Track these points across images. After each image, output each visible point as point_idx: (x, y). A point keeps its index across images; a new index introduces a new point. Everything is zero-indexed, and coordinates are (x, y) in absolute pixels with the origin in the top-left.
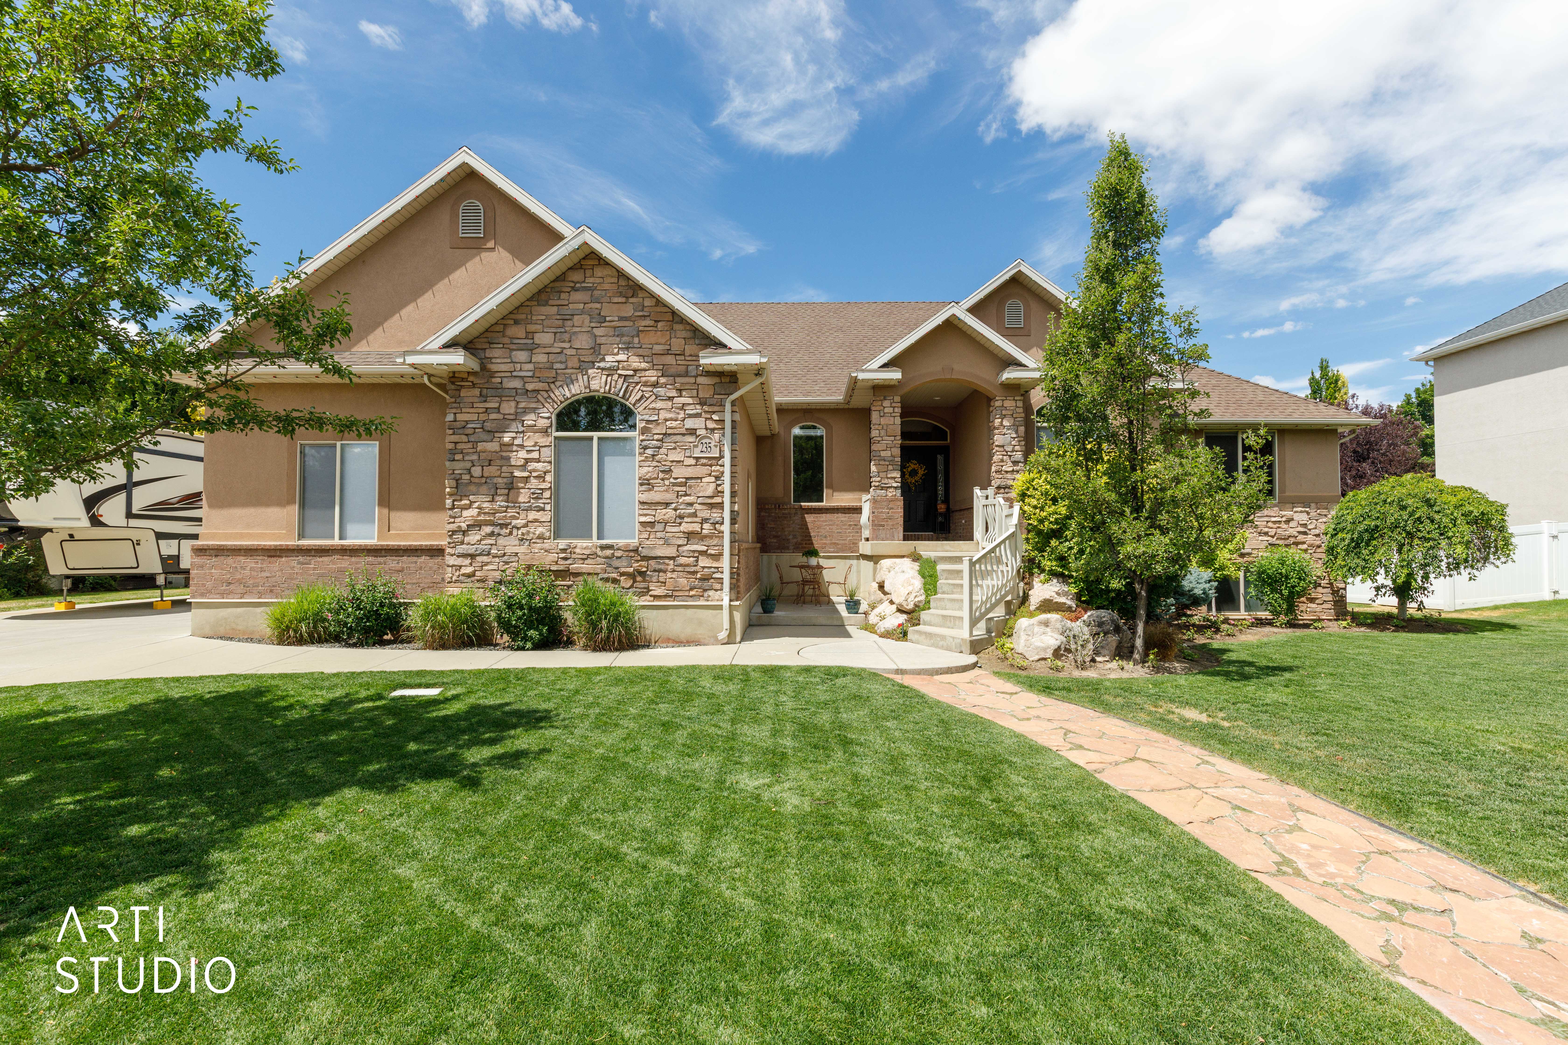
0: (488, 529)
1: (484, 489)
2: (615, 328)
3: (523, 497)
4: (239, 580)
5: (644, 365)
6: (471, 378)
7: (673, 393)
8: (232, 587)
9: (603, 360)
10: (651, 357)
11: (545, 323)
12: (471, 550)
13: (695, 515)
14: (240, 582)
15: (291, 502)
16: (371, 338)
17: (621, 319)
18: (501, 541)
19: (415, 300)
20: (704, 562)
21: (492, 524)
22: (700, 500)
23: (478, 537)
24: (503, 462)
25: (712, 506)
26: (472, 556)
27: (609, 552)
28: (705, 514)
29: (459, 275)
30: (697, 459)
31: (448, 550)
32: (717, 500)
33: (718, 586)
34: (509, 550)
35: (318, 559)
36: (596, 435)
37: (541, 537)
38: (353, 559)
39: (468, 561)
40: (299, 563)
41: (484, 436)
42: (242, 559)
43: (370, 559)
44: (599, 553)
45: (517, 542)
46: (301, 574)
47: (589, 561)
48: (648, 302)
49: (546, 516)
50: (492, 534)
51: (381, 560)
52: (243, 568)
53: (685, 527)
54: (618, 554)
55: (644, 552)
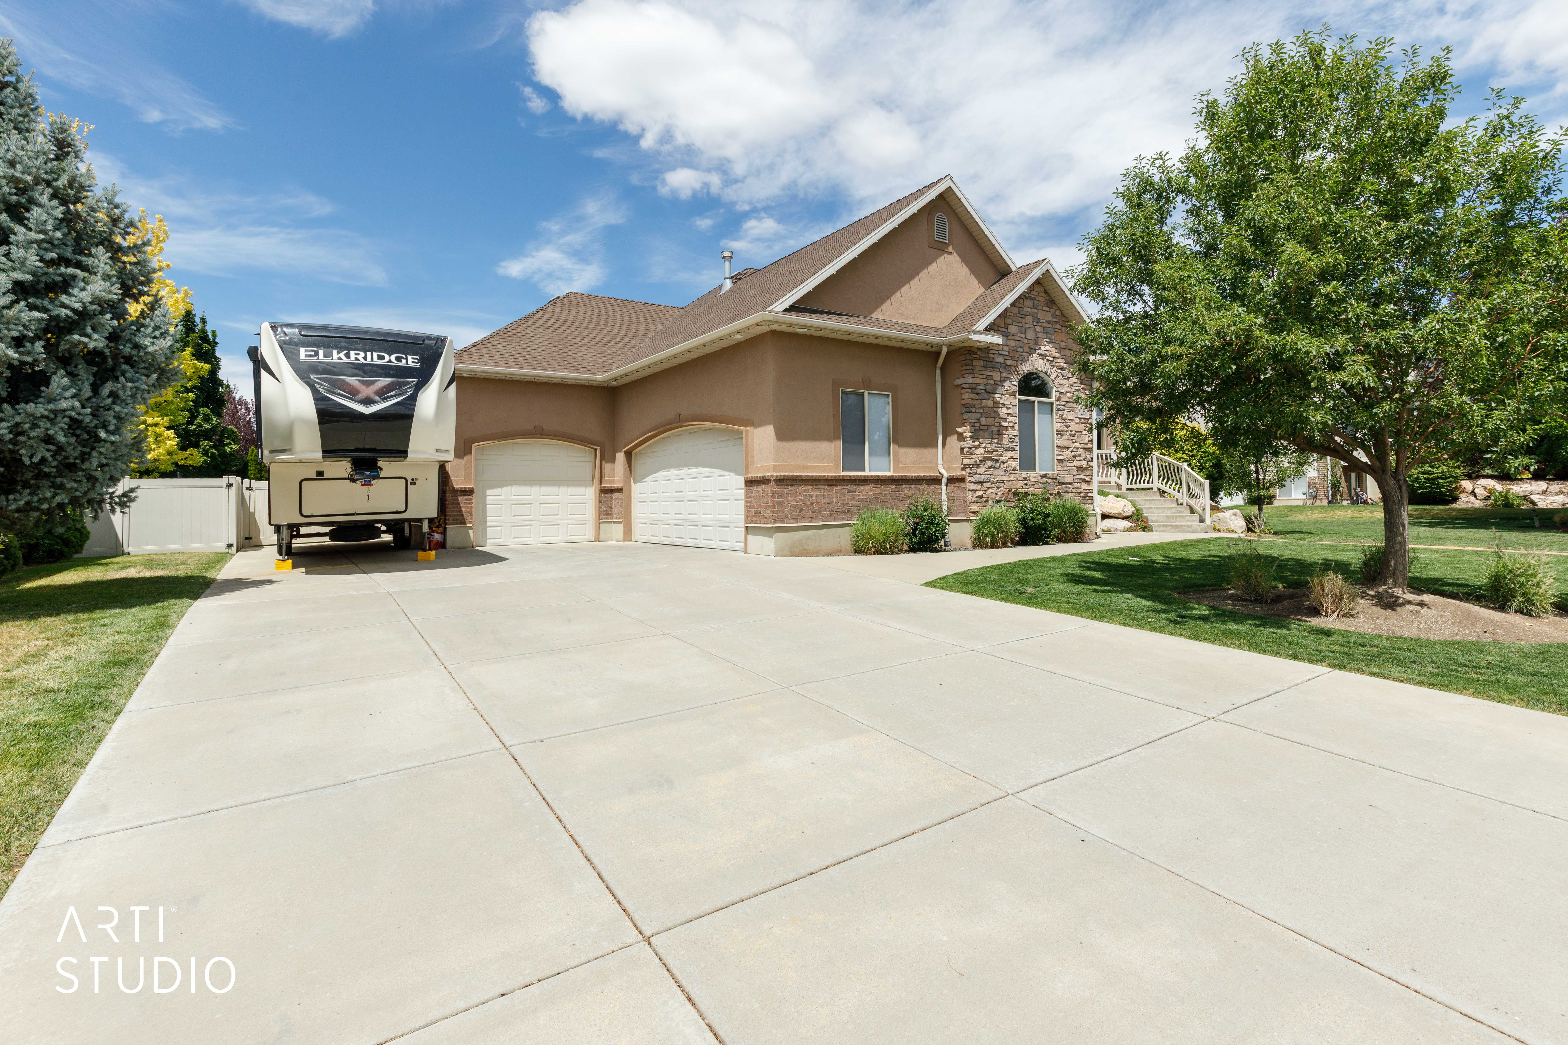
0: (990, 463)
1: (987, 434)
2: (1044, 327)
3: (1005, 441)
4: (808, 506)
5: (1058, 355)
6: (979, 353)
7: (1070, 375)
8: (803, 513)
9: (1040, 348)
10: (1060, 349)
11: (1014, 318)
12: (981, 478)
13: (1079, 456)
14: (809, 508)
15: (836, 438)
16: (884, 307)
17: (1048, 322)
18: (996, 472)
19: (909, 282)
20: (1084, 486)
21: (991, 459)
22: (1081, 446)
23: (984, 469)
24: (995, 415)
25: (1086, 449)
26: (981, 483)
27: (1045, 480)
28: (1084, 455)
29: (933, 267)
30: (1080, 419)
31: (969, 479)
32: (1089, 446)
33: (1090, 501)
34: (999, 478)
35: (862, 488)
36: (1037, 399)
37: (1014, 470)
38: (883, 487)
39: (979, 487)
40: (849, 491)
41: (986, 396)
42: (809, 488)
43: (893, 487)
44: (1041, 480)
45: (1003, 473)
46: (851, 500)
47: (1036, 486)
48: (1058, 313)
49: (1016, 455)
50: (991, 467)
51: (899, 487)
52: (811, 496)
53: (1076, 463)
54: (1049, 481)
55: (1062, 480)
